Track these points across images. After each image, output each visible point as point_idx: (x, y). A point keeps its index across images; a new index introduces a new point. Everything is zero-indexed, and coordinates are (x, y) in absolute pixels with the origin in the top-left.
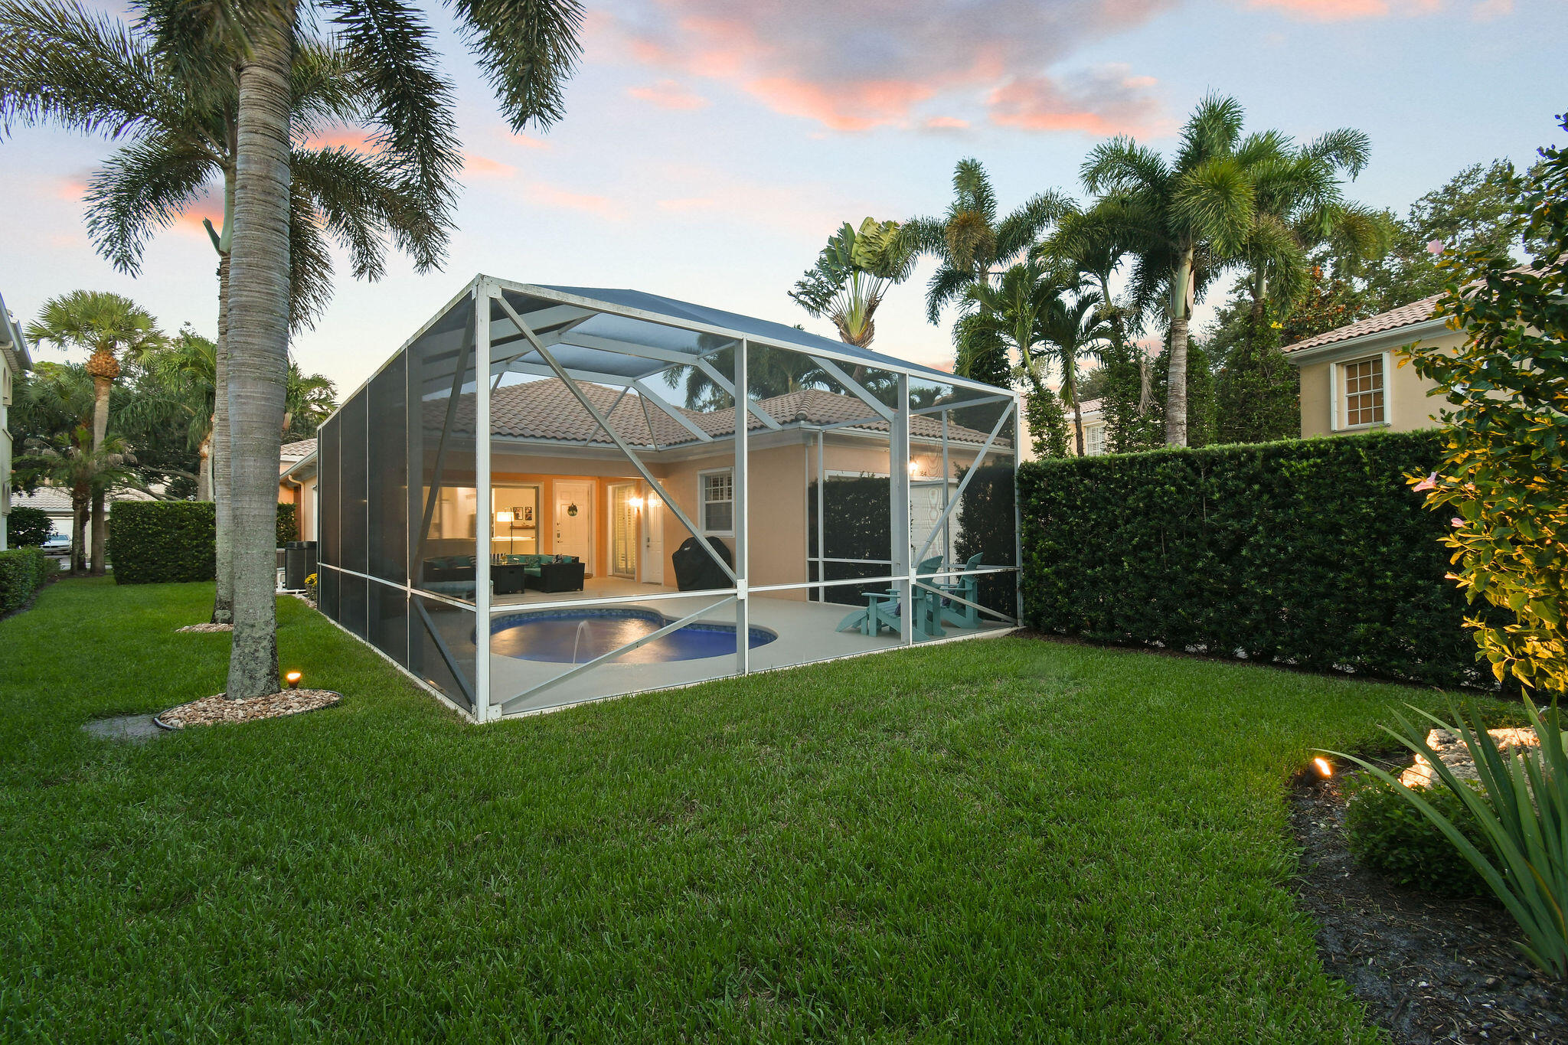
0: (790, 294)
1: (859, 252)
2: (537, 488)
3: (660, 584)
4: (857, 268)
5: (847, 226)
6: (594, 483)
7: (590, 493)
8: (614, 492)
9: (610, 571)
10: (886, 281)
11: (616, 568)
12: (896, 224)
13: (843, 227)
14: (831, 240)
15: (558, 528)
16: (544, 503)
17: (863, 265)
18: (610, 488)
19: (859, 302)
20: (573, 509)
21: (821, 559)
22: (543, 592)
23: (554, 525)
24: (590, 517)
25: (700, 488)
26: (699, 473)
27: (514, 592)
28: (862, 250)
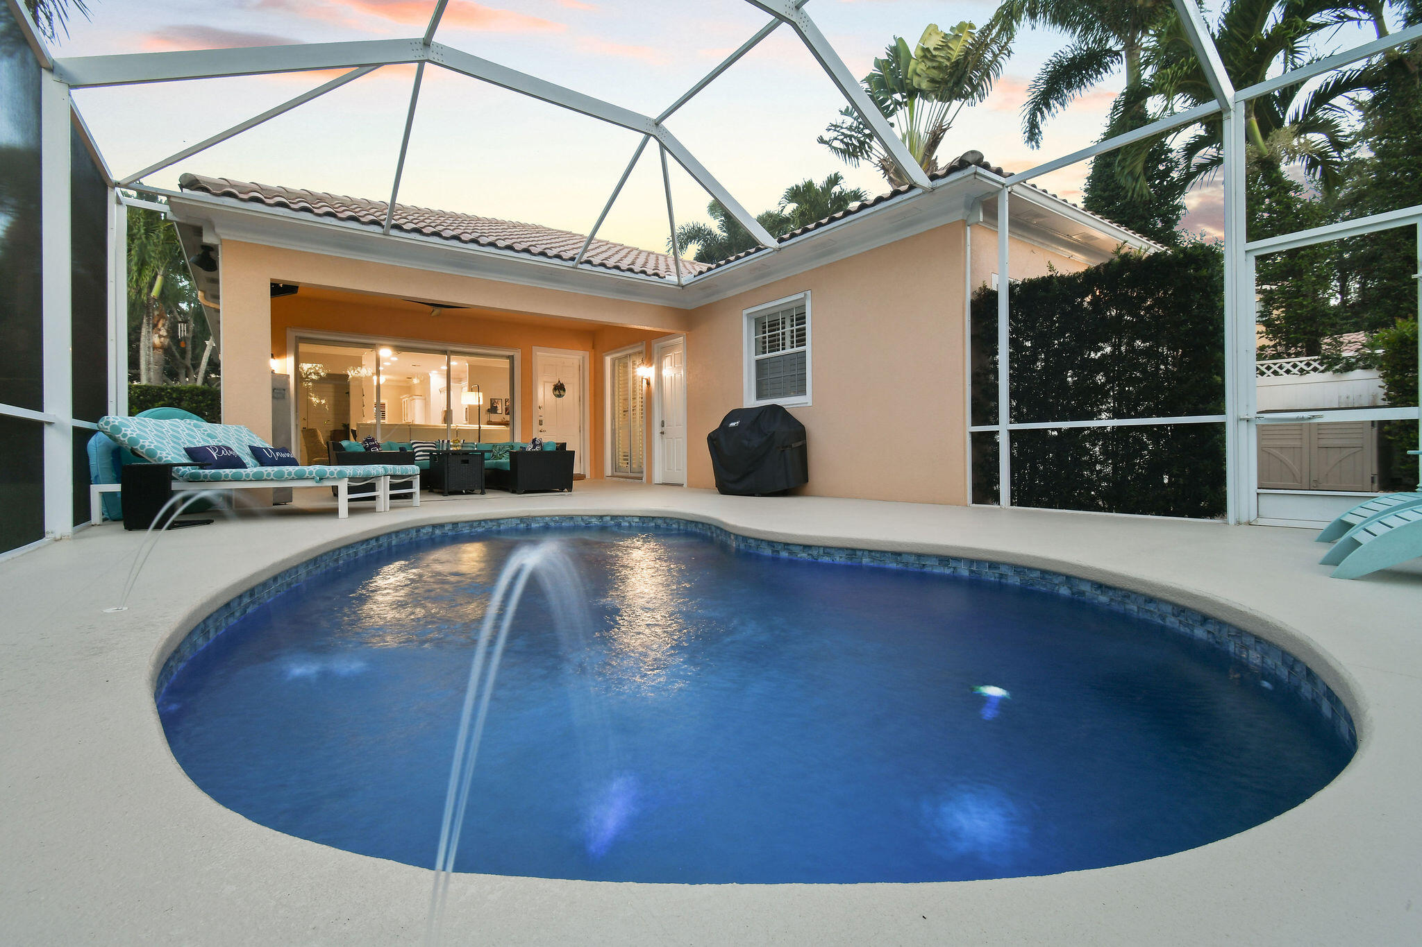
0: (821, 141)
1: (918, 72)
2: (511, 358)
3: (681, 485)
4: (912, 93)
5: (900, 41)
6: (587, 354)
7: (581, 368)
8: (613, 365)
9: (608, 471)
10: (956, 104)
11: (615, 467)
12: (971, 26)
13: (893, 44)
14: (878, 63)
15: (541, 412)
16: (520, 381)
17: (925, 85)
18: (608, 360)
19: (915, 136)
20: (559, 389)
21: (1004, 427)
22: (514, 492)
23: (535, 408)
24: (581, 399)
25: (748, 337)
26: (746, 312)
27: (470, 492)
28: (922, 66)
